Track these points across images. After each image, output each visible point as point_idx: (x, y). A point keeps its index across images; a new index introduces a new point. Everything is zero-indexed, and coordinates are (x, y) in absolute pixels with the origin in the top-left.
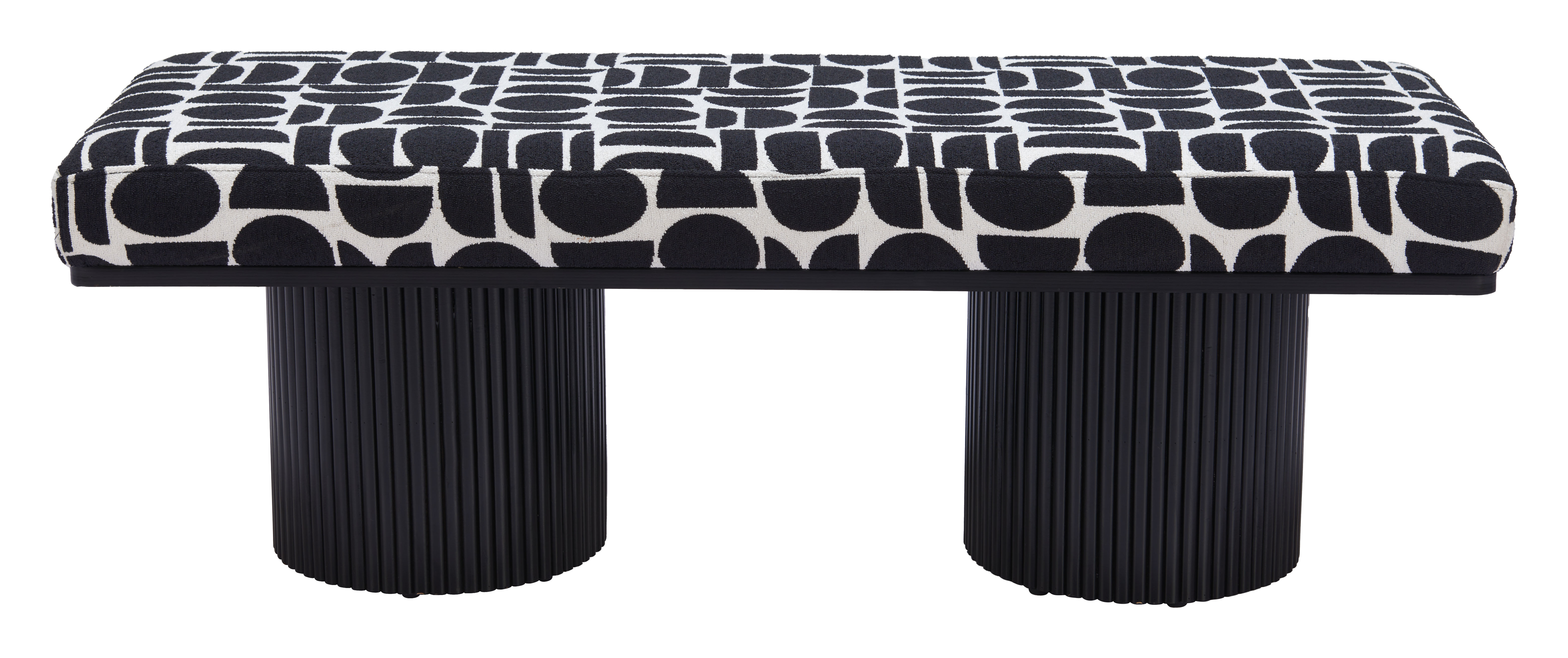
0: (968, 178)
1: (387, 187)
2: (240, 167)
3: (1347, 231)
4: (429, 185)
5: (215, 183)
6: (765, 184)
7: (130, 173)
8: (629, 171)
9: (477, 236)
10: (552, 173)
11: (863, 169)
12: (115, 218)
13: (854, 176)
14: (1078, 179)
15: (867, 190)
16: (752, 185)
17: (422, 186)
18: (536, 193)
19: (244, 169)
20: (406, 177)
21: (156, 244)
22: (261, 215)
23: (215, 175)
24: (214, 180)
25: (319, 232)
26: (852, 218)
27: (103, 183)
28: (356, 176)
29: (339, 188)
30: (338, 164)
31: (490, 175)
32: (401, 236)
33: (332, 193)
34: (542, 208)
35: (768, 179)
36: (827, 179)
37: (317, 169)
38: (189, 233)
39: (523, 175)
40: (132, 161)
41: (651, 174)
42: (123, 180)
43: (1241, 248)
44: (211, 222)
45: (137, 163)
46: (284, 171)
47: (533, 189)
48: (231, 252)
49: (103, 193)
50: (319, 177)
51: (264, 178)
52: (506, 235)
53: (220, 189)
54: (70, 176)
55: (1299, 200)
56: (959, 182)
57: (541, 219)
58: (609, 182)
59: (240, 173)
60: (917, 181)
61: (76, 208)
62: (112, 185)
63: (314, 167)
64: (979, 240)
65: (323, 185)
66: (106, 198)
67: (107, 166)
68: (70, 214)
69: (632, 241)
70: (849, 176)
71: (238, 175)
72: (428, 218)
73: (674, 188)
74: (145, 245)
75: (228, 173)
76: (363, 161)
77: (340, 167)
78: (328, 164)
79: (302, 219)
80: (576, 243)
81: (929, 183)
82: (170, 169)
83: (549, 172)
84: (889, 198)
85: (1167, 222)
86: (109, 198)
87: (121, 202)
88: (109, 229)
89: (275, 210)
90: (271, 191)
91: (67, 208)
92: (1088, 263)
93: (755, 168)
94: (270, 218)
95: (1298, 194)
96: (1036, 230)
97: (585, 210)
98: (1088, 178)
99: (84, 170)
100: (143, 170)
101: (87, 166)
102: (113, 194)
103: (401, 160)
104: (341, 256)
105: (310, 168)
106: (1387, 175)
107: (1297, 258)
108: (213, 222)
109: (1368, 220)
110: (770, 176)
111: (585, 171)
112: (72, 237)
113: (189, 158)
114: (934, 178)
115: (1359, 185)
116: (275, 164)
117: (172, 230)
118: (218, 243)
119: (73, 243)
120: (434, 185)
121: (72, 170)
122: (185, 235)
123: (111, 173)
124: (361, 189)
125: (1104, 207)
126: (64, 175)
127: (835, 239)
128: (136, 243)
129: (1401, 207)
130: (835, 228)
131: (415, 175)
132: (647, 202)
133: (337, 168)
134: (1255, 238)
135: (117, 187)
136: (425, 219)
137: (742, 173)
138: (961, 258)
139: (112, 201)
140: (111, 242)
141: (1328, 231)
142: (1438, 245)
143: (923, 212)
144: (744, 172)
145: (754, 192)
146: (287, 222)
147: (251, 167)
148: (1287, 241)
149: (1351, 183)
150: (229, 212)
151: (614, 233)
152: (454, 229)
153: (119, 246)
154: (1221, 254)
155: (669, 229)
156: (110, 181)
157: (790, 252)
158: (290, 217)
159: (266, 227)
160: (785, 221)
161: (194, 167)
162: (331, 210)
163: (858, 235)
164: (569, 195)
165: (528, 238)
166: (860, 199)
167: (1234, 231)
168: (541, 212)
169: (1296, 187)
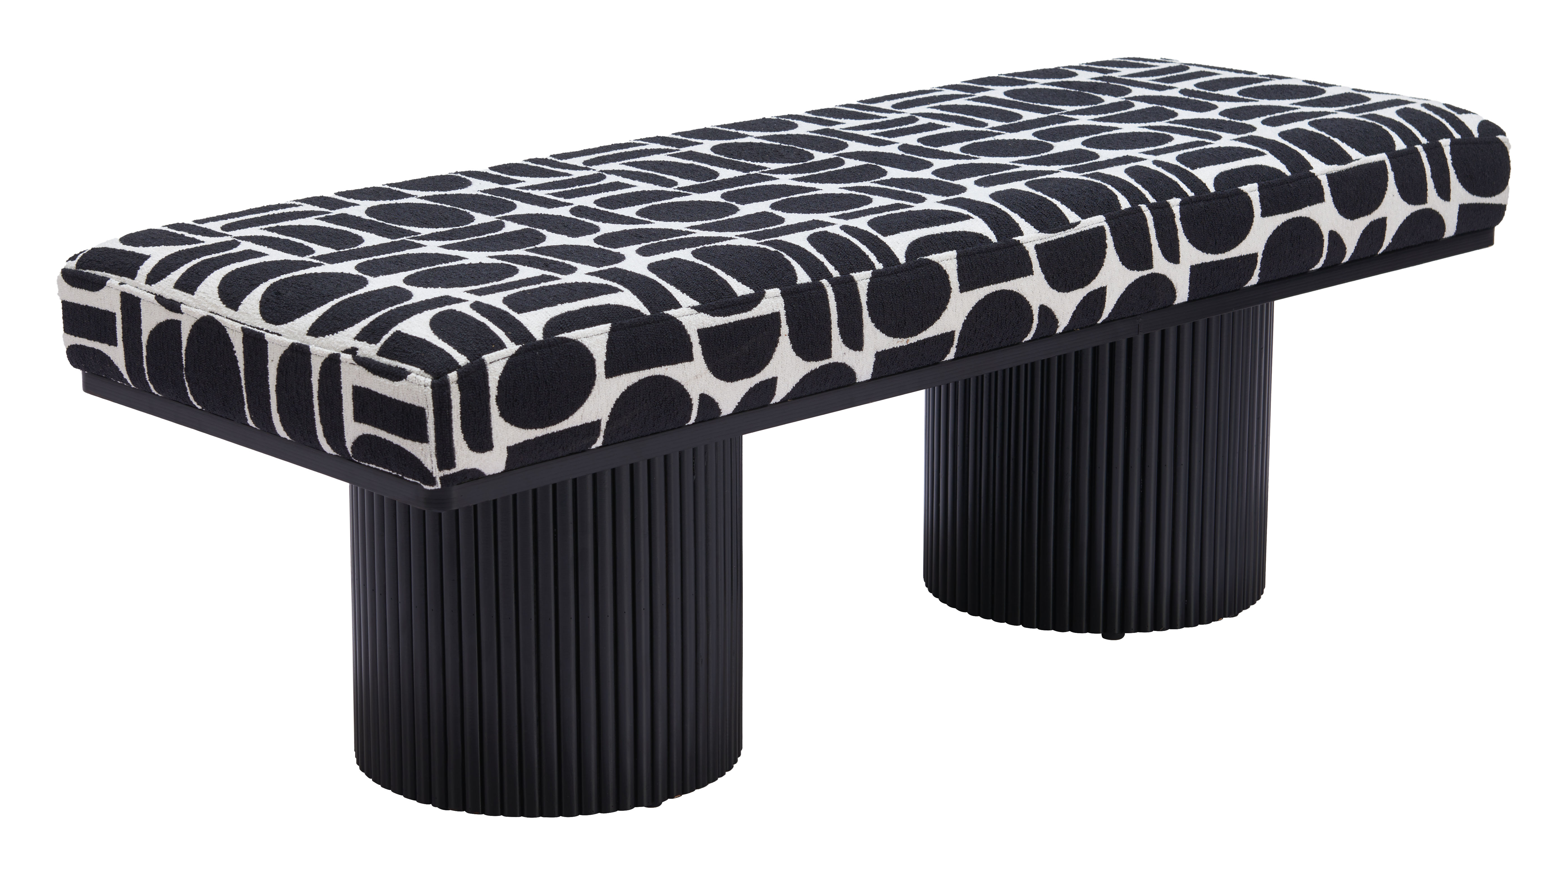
0: (1180, 209)
1: (742, 321)
2: (607, 327)
3: (1424, 204)
4: (777, 311)
5: (589, 351)
6: (1037, 247)
7: (507, 359)
8: (928, 257)
9: (816, 360)
10: (872, 273)
11: (1102, 216)
12: (500, 416)
13: (1100, 225)
14: (1252, 190)
15: (1112, 237)
16: (1027, 252)
17: (770, 313)
18: (863, 299)
19: (612, 329)
20: (755, 306)
21: (537, 439)
22: (634, 380)
23: (586, 342)
24: (587, 348)
25: (685, 387)
26: (1103, 269)
27: (485, 376)
28: (713, 315)
29: (702, 333)
30: (690, 305)
31: (822, 287)
32: (753, 375)
33: (695, 339)
34: (870, 315)
35: (1039, 242)
36: (1080, 232)
37: (676, 314)
38: (567, 418)
39: (848, 282)
40: (502, 346)
41: (947, 258)
42: (504, 368)
43: (1358, 237)
44: (588, 399)
45: (507, 346)
46: (648, 323)
47: (861, 296)
48: (602, 434)
49: (487, 388)
50: (681, 323)
51: (633, 336)
52: (840, 352)
53: (594, 357)
54: (449, 375)
55: (1395, 180)
56: (1174, 214)
57: (869, 328)
58: (919, 273)
59: (608, 334)
60: (1146, 220)
61: (462, 413)
62: (494, 376)
63: (672, 312)
64: (1190, 271)
65: (686, 331)
66: (491, 393)
67: (483, 355)
68: (454, 423)
69: (939, 334)
70: (1095, 226)
71: (608, 338)
72: (777, 349)
73: (970, 269)
74: (525, 442)
75: (598, 337)
76: (709, 297)
77: (694, 308)
78: (681, 307)
79: (669, 376)
80: (895, 347)
81: (1154, 220)
82: (543, 345)
83: (868, 274)
84: (1128, 242)
85: (1314, 222)
86: (493, 392)
87: (506, 394)
88: (493, 432)
89: (646, 371)
90: (641, 349)
91: (450, 415)
92: (1260, 275)
93: (1021, 234)
94: (641, 382)
95: (1393, 175)
96: (1229, 251)
97: (904, 309)
98: (1260, 189)
99: (462, 366)
100: (518, 352)
101: (462, 360)
102: (497, 387)
103: (741, 289)
104: (698, 411)
105: (668, 314)
106: (1440, 144)
107: (1392, 237)
108: (590, 398)
109: (1436, 190)
110: (1035, 239)
111: (896, 267)
112: (456, 450)
113: (552, 328)
114: (1156, 214)
115: (1427, 157)
116: (635, 317)
117: (552, 418)
118: (593, 423)
119: (456, 458)
120: (780, 309)
121: (448, 367)
122: (564, 420)
123: (490, 363)
124: (721, 328)
125: (1274, 217)
126: (441, 376)
127: (1090, 294)
128: (517, 443)
129: (1456, 173)
130: (1090, 283)
131: (763, 301)
132: (951, 289)
133: (693, 310)
134: (1368, 224)
135: (500, 377)
136: (774, 351)
137: (1015, 240)
138: (1175, 293)
139: (496, 396)
140: (494, 447)
141: (1413, 206)
142: (1476, 204)
143: (1153, 251)
144: (1017, 238)
145: (1030, 259)
146: (657, 382)
147: (618, 325)
148: (1387, 222)
149: (1422, 156)
150: (605, 383)
151: (925, 329)
152: (798, 356)
153: (500, 450)
154: (1346, 246)
155: (968, 314)
156: (492, 371)
157: (1055, 316)
158: (659, 376)
159: (638, 393)
160: (1055, 285)
161: (565, 338)
162: (695, 360)
163: (1106, 286)
164: (891, 295)
165: (857, 352)
166: (1108, 247)
167: (1356, 221)
168: (869, 319)
169: (1391, 168)
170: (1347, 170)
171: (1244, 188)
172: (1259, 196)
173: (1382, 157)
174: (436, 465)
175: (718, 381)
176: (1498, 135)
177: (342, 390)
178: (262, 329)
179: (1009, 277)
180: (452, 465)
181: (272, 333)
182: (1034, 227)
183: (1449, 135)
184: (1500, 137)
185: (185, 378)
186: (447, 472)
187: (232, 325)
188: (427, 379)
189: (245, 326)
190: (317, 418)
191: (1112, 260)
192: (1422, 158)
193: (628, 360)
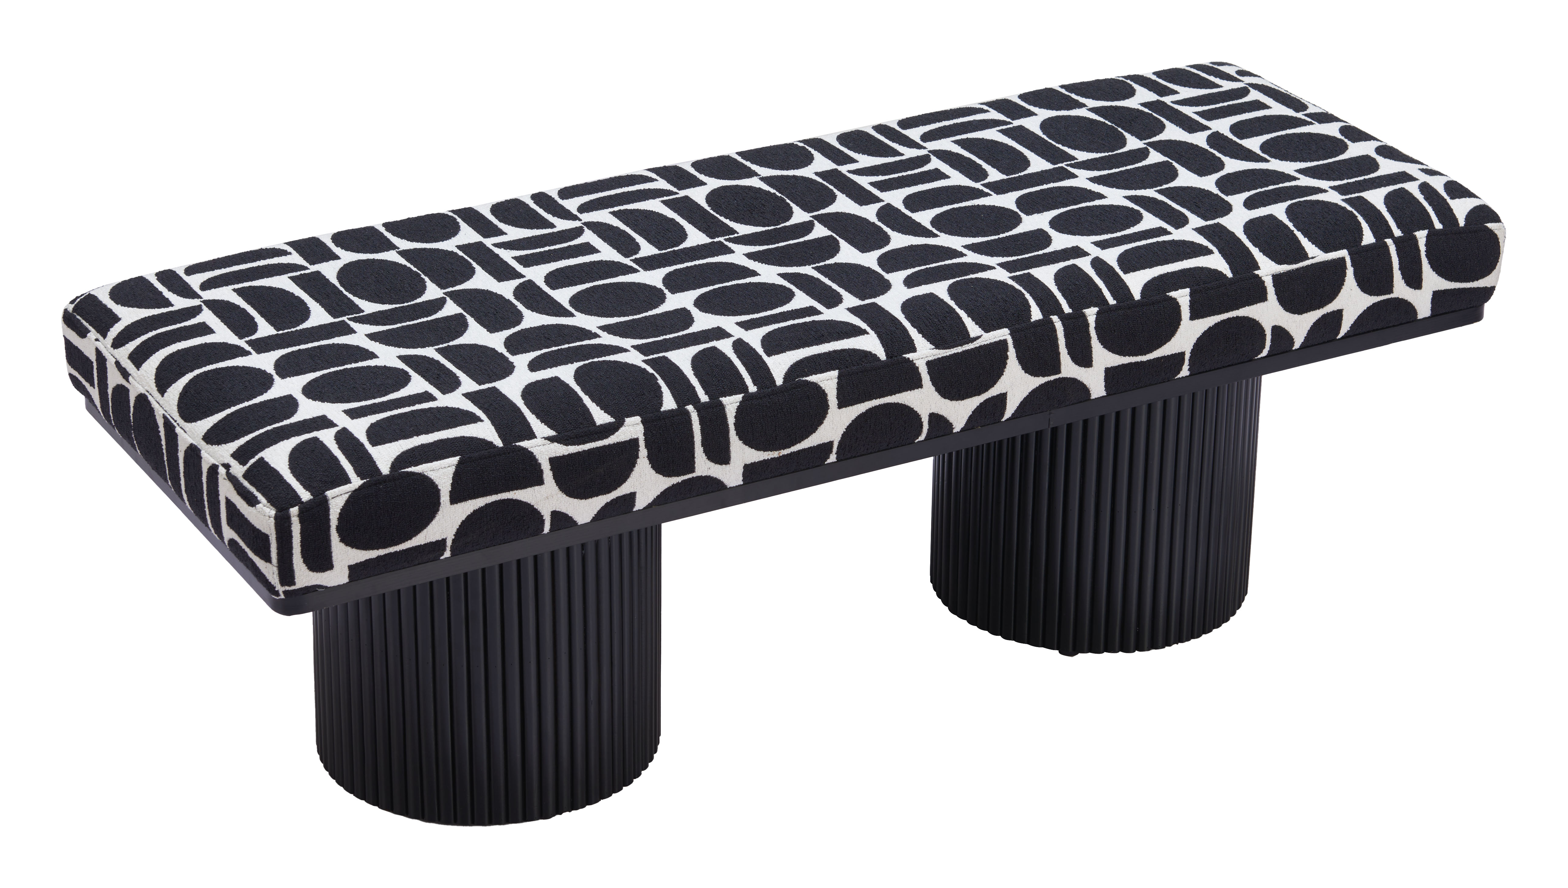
0: (1096, 318)
1: (597, 448)
2: (455, 460)
3: (1390, 294)
4: (636, 437)
5: (434, 483)
6: (930, 363)
7: (350, 493)
8: (811, 378)
9: (678, 475)
10: (743, 397)
11: (1007, 329)
12: (340, 542)
13: (1002, 338)
14: (1182, 296)
15: (1014, 349)
16: (918, 368)
17: (628, 439)
18: (731, 420)
19: (460, 462)
20: (613, 434)
21: (379, 557)
22: (480, 504)
23: (432, 475)
24: (432, 480)
25: (535, 507)
26: (1003, 378)
27: (326, 510)
28: (566, 445)
29: (553, 461)
30: (546, 436)
31: (687, 414)
32: (609, 492)
33: (546, 467)
34: (737, 434)
35: (930, 359)
36: (980, 346)
37: (528, 446)
38: (410, 538)
39: (716, 406)
40: (347, 480)
41: (828, 378)
42: (346, 501)
43: (1309, 328)
44: (432, 523)
45: (352, 481)
46: (498, 455)
47: (728, 418)
48: (449, 549)
49: (328, 520)
50: (532, 453)
51: (481, 467)
52: (705, 468)
53: (439, 487)
54: (291, 510)
55: (1354, 275)
56: (1089, 324)
57: (736, 445)
58: (794, 395)
59: (456, 467)
60: (1055, 331)
61: (301, 542)
62: (335, 510)
63: (525, 444)
64: (1105, 373)
65: (536, 460)
66: (331, 524)
67: (327, 490)
68: (294, 549)
69: (817, 445)
70: (997, 339)
71: (454, 470)
72: (635, 469)
73: (851, 387)
74: (366, 561)
75: (445, 470)
76: (566, 427)
77: (548, 438)
78: (536, 437)
79: (518, 499)
80: (766, 459)
81: (1065, 330)
82: (387, 479)
83: (739, 397)
84: (1033, 352)
85: (1254, 320)
86: (334, 523)
87: (347, 524)
88: (333, 554)
89: (493, 496)
90: (489, 478)
91: (291, 543)
92: (1189, 370)
93: (914, 350)
94: (487, 506)
95: (1353, 271)
96: (1152, 353)
97: (775, 427)
98: (1191, 295)
99: (304, 501)
100: (361, 487)
101: (305, 496)
102: (338, 519)
103: (601, 417)
104: (551, 524)
105: (519, 446)
106: (1415, 237)
107: (1350, 325)
108: (434, 522)
109: (1405, 281)
110: (929, 355)
111: (770, 389)
112: (296, 572)
113: (400, 462)
114: (1068, 325)
115: (1396, 250)
116: (486, 450)
117: (394, 540)
118: (437, 541)
119: (296, 577)
120: (639, 435)
121: (291, 502)
122: (407, 541)
123: (332, 498)
124: (574, 456)
125: (1205, 319)
126: (284, 510)
127: (987, 401)
128: (359, 562)
129: (1429, 262)
130: (987, 391)
131: (622, 429)
132: (829, 406)
133: (548, 440)
134: (1320, 316)
135: (341, 510)
136: (632, 470)
137: (905, 358)
138: (1089, 391)
139: (336, 526)
140: (335, 567)
141: (1376, 297)
142: (1455, 289)
143: (1061, 358)
144: (907, 356)
145: (919, 374)
146: (505, 505)
147: (466, 459)
148: (1344, 313)
149: (1390, 250)
150: (450, 509)
151: (800, 442)
152: (658, 473)
153: (341, 569)
154: (1294, 338)
155: (848, 427)
156: (334, 505)
157: (948, 421)
158: (508, 500)
159: (485, 515)
160: (946, 395)
161: (411, 472)
162: (545, 484)
163: (1007, 392)
164: (761, 416)
165: (724, 466)
166: (1009, 358)
167: (1305, 315)
168: (737, 438)
169: (1351, 264)
170: (1297, 269)
171: (1173, 294)
172: (1190, 301)
173: (1343, 253)
174: (278, 582)
175: (572, 499)
176: (1489, 222)
177: (220, 498)
178: (176, 421)
179: (895, 392)
180: (293, 583)
181: (181, 427)
182: (930, 343)
183: (1429, 225)
184: (1490, 225)
185: (133, 436)
186: (287, 588)
187: (158, 409)
188: (272, 511)
189: (166, 413)
190: (207, 510)
191: (1013, 370)
192: (1391, 252)
193: (475, 488)
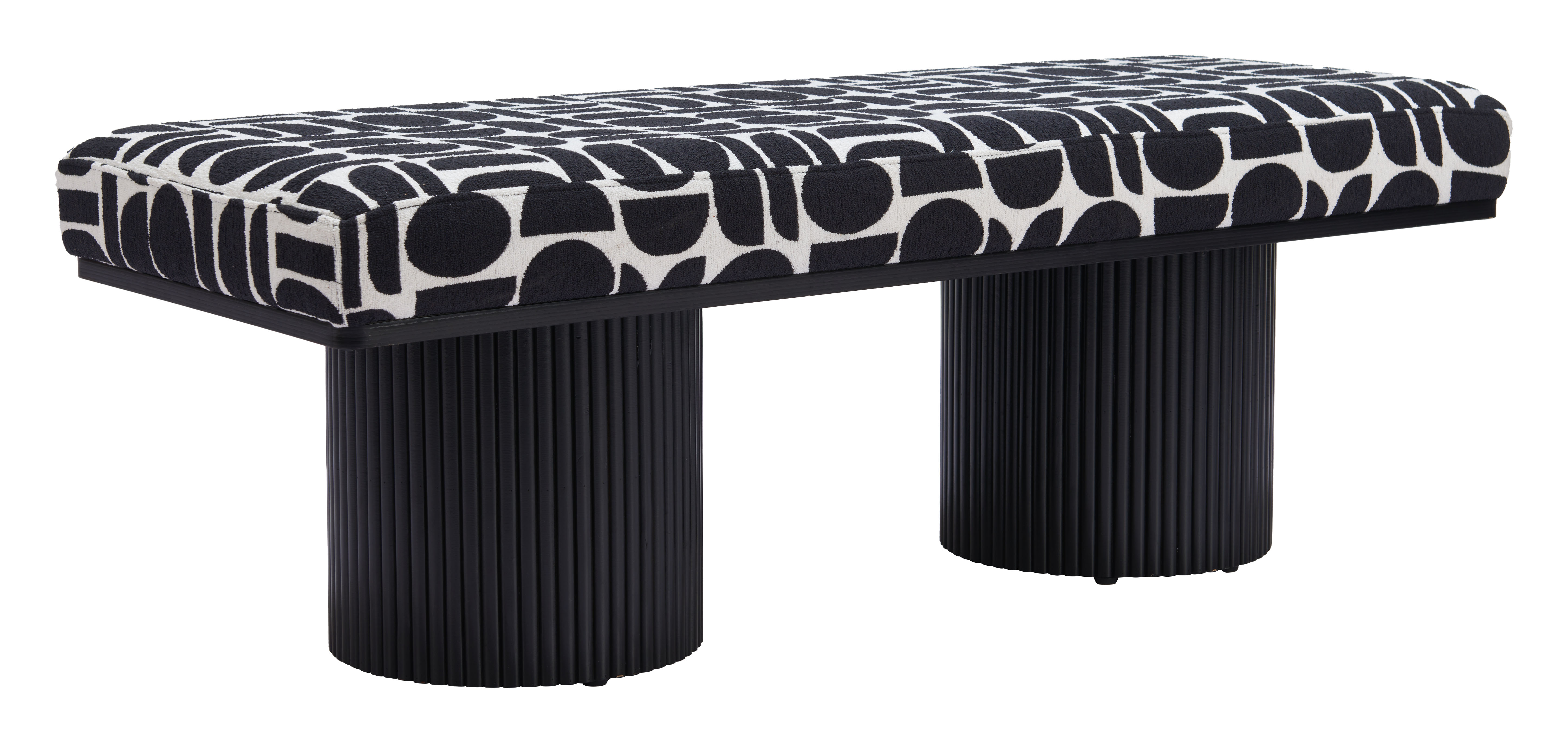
0: (1144, 141)
1: (667, 198)
2: (525, 189)
3: (1413, 166)
4: (706, 192)
5: (504, 210)
6: (987, 162)
7: (418, 207)
8: (872, 160)
9: (748, 245)
10: (809, 168)
11: (1060, 140)
12: (409, 260)
13: (1056, 148)
14: (1223, 134)
15: (1068, 161)
16: (977, 165)
17: (698, 193)
18: (799, 191)
19: (530, 192)
20: (683, 185)
21: (447, 287)
22: (551, 242)
23: (502, 201)
24: (502, 206)
25: (606, 255)
26: (1059, 192)
27: (395, 220)
28: (637, 189)
29: (624, 204)
30: (615, 178)
31: (755, 176)
32: (679, 251)
33: (617, 210)
34: (805, 207)
35: (989, 158)
36: (1035, 153)
37: (598, 185)
38: (480, 270)
39: (783, 173)
40: (414, 194)
41: (890, 162)
42: (414, 215)
43: (1341, 190)
44: (502, 255)
45: (419, 196)
46: (568, 190)
47: (796, 188)
48: (518, 291)
49: (396, 232)
50: (603, 192)
51: (551, 200)
52: (772, 240)
53: (509, 215)
54: (357, 216)
55: (1380, 139)
56: (1137, 146)
57: (804, 219)
58: (859, 173)
59: (525, 195)
60: (1106, 148)
61: (369, 253)
62: (404, 222)
63: (595, 183)
64: (1155, 203)
65: (607, 201)
66: (400, 237)
67: (394, 201)
68: (361, 262)
69: (881, 235)
70: (1052, 149)
71: (524, 198)
72: (705, 229)
73: (913, 174)
74: (435, 289)
75: (514, 197)
76: (635, 173)
77: (618, 181)
78: (605, 179)
79: (589, 242)
80: (833, 242)
81: (1115, 149)
82: (456, 197)
83: (805, 168)
84: (1086, 167)
85: (1291, 171)
86: (402, 236)
87: (416, 240)
88: (401, 275)
89: (564, 234)
90: (559, 213)
91: (358, 255)
92: (1233, 217)
93: (972, 148)
94: (560, 244)
95: (1379, 134)
96: (1197, 188)
97: (842, 205)
98: (1231, 133)
99: (372, 209)
100: (429, 202)
101: (372, 204)
102: (406, 232)
103: (669, 169)
104: (621, 280)
105: (589, 184)
106: (1432, 111)
107: (1379, 195)
108: (504, 254)
109: (1426, 153)
110: (986, 154)
111: (835, 165)
112: (362, 289)
113: (468, 185)
114: (1118, 144)
115: (1416, 120)
116: (556, 183)
117: (463, 269)
118: (507, 279)
119: (362, 297)
120: (709, 191)
121: (358, 209)
122: (477, 272)
123: (401, 209)
124: (644, 202)
125: (1246, 160)
126: (350, 218)
127: (1045, 214)
128: (427, 288)
129: (1448, 138)
130: (1044, 203)
131: (691, 182)
132: (893, 191)
133: (617, 182)
134: (1351, 179)
135: (410, 223)
136: (702, 230)
137: (964, 153)
138: (1140, 224)
139: (405, 240)
140: (402, 290)
141: (1401, 166)
142: (1472, 172)
143: (1113, 179)
144: (966, 152)
145: (979, 172)
146: (575, 247)
147: (536, 189)
148: (1373, 179)
149: (1411, 119)
150: (520, 241)
151: (866, 228)
152: (728, 238)
153: (409, 294)
154: (1328, 198)
155: (912, 218)
156: (402, 217)
157: (1007, 232)
158: (578, 241)
159: (555, 255)
160: (1006, 200)
161: (480, 194)
162: (616, 229)
163: (1062, 208)
164: (828, 190)
165: (792, 241)
166: (1064, 169)
167: (1338, 174)
168: (804, 211)
169: (1376, 127)
170: (1327, 124)
171: (1214, 131)
172: (1230, 139)
173: (1368, 116)
174: (342, 303)
175: (642, 253)
176: (1497, 108)
177: (268, 239)
178: (208, 191)
179: (956, 187)
180: (359, 304)
181: (216, 193)
182: (986, 144)
183: (1442, 103)
184: (1498, 111)
185: (149, 247)
186: (352, 310)
187: (185, 189)
188: (336, 219)
189: (196, 189)
190: (249, 268)
191: (1068, 185)
192: (1411, 121)
193: (545, 222)
